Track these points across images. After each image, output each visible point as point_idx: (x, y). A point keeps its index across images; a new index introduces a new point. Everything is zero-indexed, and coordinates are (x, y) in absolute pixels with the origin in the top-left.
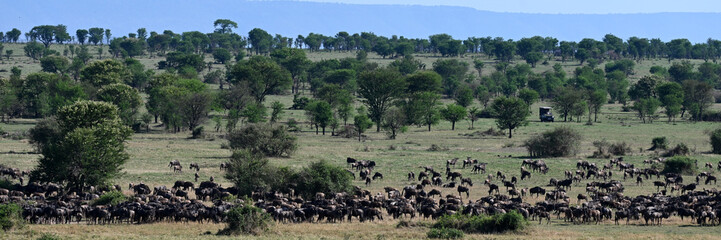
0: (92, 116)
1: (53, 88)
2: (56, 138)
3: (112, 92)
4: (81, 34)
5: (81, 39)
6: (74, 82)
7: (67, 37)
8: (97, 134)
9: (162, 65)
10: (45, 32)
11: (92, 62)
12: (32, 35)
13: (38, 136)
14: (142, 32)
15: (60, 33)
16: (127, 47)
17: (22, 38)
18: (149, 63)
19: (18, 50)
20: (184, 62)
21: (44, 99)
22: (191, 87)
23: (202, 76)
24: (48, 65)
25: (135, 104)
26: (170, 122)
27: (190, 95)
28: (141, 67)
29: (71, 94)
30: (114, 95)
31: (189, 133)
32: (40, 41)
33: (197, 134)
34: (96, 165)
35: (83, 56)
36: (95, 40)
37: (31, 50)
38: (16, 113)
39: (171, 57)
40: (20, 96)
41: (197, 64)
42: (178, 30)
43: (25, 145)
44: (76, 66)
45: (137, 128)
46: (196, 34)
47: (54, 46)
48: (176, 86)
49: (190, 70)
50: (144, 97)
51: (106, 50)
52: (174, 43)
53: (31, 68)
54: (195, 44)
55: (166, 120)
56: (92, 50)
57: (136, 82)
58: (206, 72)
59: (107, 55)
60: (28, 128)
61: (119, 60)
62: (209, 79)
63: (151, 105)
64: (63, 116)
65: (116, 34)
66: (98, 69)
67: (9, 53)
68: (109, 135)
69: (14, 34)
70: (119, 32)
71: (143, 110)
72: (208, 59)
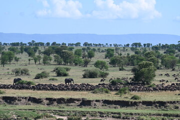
0: (147, 65)
1: (137, 59)
2: (138, 71)
3: (152, 59)
4: (145, 45)
5: (145, 46)
6: (143, 57)
7: (141, 46)
8: (148, 70)
9: (165, 53)
10: (136, 44)
11: (147, 52)
12: (132, 45)
13: (133, 70)
14: (160, 44)
15: (140, 45)
16: (156, 48)
17: (130, 46)
18: (162, 52)
19: (129, 49)
20: (170, 52)
21: (135, 61)
22: (172, 58)
23: (175, 55)
24: (136, 53)
25: (158, 62)
26: (167, 67)
27: (172, 60)
28: (159, 53)
29: (142, 60)
30: (153, 60)
31: (171, 70)
32: (134, 47)
33: (173, 70)
34: (147, 78)
35: (145, 51)
36: (148, 46)
37: (132, 49)
38: (128, 65)
39: (167, 51)
40: (129, 60)
41: (174, 52)
42: (169, 44)
43: (130, 73)
44: (143, 53)
45: (158, 68)
46: (173, 45)
47: (138, 48)
48: (168, 58)
49: (172, 54)
50: (160, 61)
51: (151, 49)
52: (168, 47)
53: (132, 53)
54: (173, 47)
55: (166, 66)
56: (147, 49)
57: (158, 57)
58: (176, 54)
59: (151, 50)
60: (131, 68)
61: (154, 51)
62: (177, 56)
63: (162, 62)
64: (140, 65)
65: (153, 45)
66: (149, 53)
67: (127, 49)
68: (151, 70)
69: (128, 45)
70: (154, 44)
71: (160, 64)
72: (177, 51)
